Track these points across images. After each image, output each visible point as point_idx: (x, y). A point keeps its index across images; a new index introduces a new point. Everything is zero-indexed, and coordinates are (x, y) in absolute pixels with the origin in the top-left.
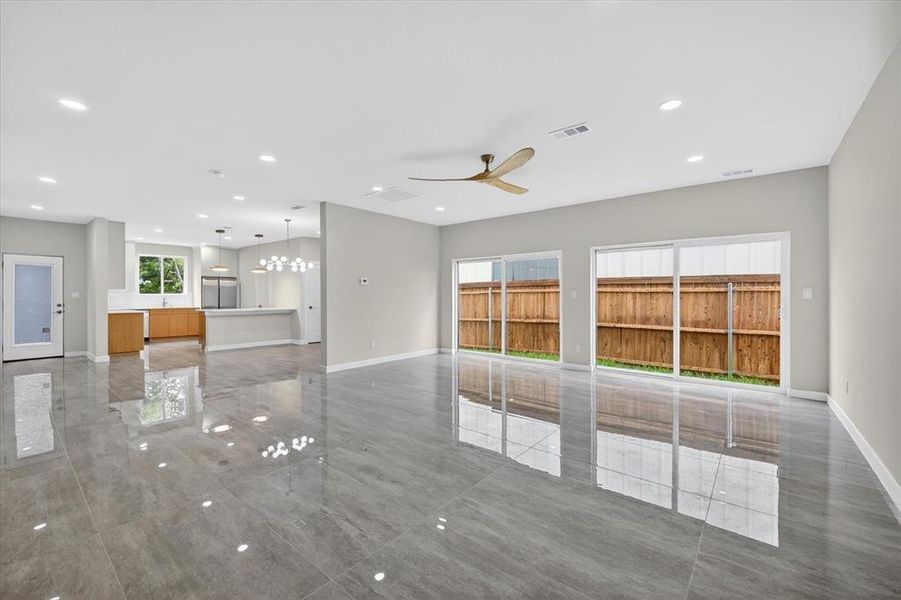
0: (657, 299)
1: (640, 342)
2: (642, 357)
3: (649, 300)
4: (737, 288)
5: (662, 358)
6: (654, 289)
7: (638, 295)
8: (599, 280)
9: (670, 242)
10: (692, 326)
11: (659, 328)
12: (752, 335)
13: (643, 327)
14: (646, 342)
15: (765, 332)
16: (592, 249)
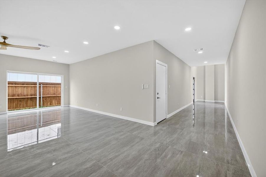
0: (18, 89)
1: (11, 102)
2: (12, 107)
3: (15, 89)
4: (43, 86)
5: (20, 107)
6: (17, 85)
7: (10, 87)
8: (8, 82)
9: (36, 73)
10: (30, 96)
11: (19, 97)
12: (46, 97)
13: (13, 98)
14: (14, 102)
15: (49, 96)
16: (7, 71)
